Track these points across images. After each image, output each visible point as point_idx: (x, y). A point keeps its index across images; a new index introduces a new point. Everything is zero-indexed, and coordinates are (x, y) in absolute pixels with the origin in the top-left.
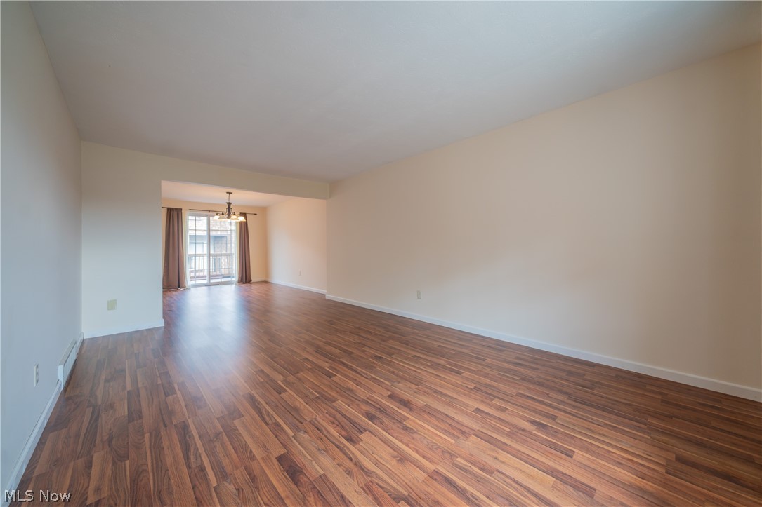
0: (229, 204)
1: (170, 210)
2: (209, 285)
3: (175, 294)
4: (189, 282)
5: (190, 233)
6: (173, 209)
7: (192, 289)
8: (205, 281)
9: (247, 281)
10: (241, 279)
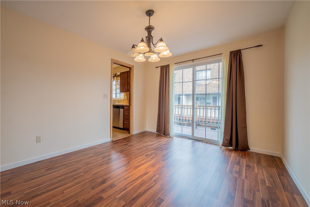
6: (163, 66)
7: (175, 139)
9: (239, 147)
10: (228, 142)
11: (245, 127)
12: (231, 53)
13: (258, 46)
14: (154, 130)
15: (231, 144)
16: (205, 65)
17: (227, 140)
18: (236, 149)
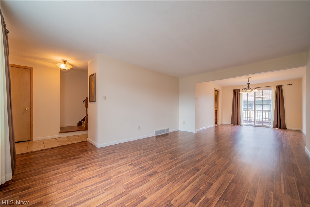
0: (249, 84)
1: (234, 90)
2: (255, 126)
3: (236, 127)
4: (243, 123)
5: (244, 100)
6: (236, 90)
7: (244, 126)
8: (253, 124)
9: (282, 128)
10: (276, 126)
11: (284, 119)
12: (277, 86)
13: (290, 85)
14: (229, 123)
15: (277, 127)
16: (262, 90)
17: (275, 125)
18: (280, 128)
